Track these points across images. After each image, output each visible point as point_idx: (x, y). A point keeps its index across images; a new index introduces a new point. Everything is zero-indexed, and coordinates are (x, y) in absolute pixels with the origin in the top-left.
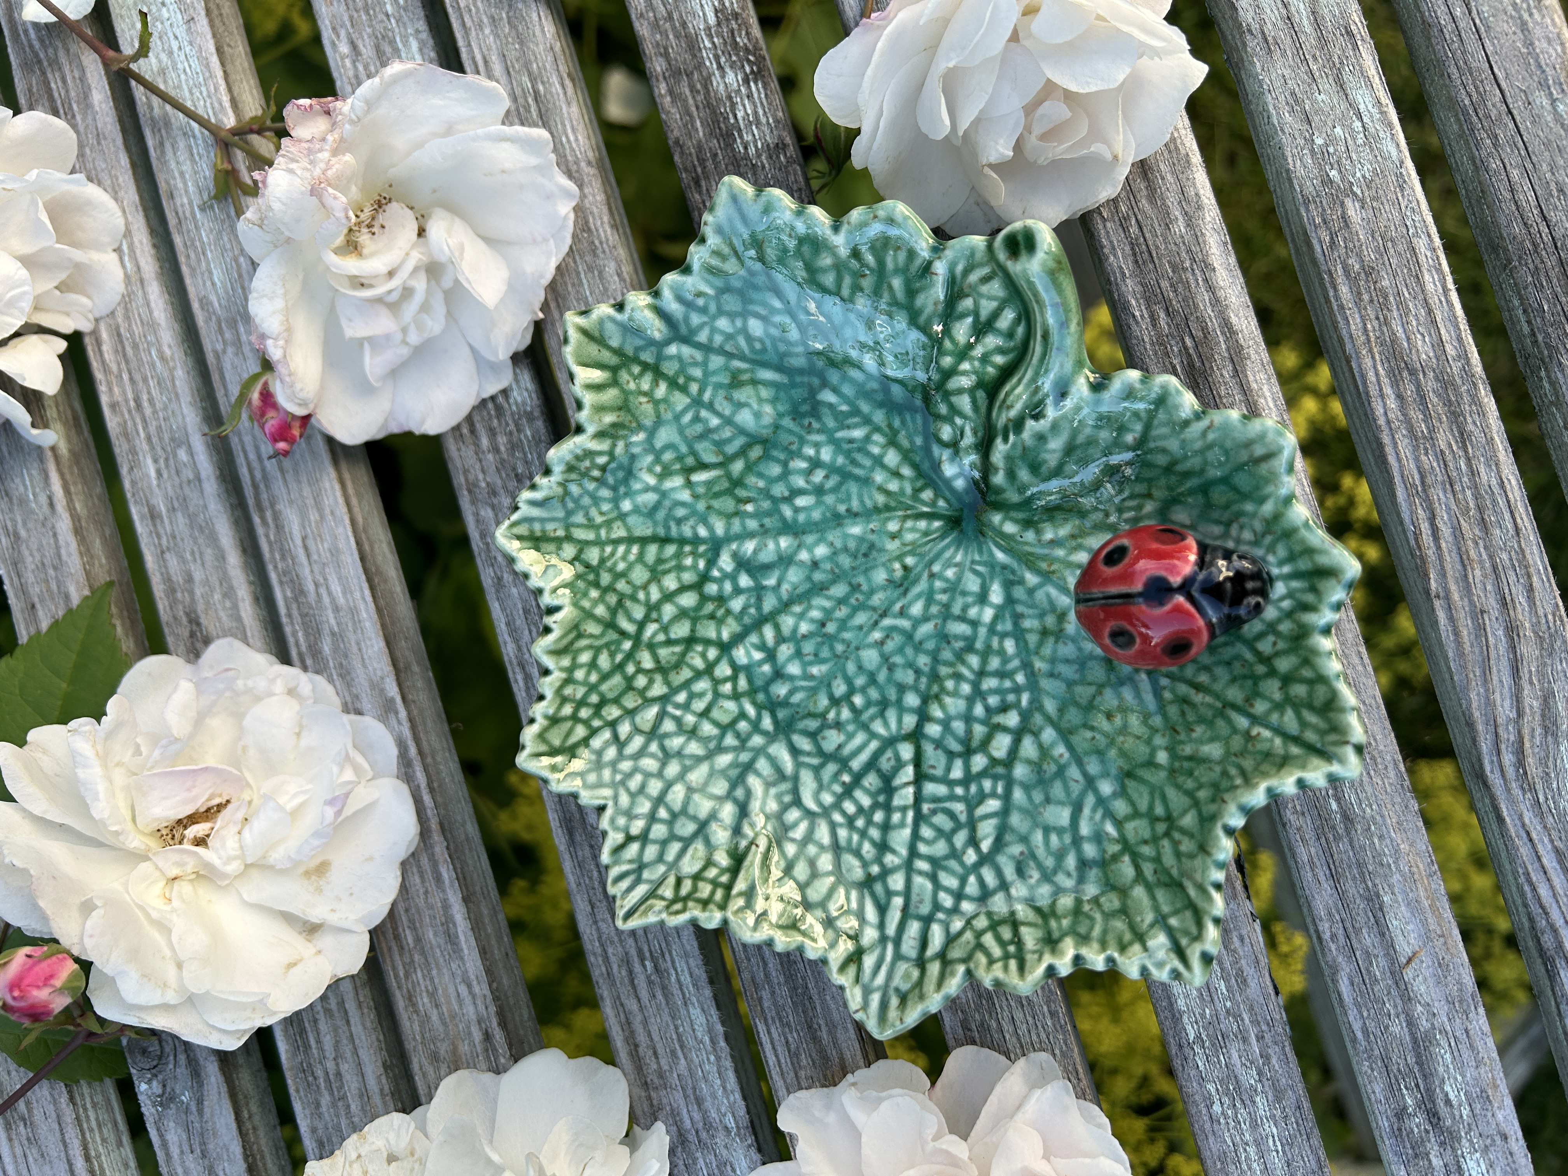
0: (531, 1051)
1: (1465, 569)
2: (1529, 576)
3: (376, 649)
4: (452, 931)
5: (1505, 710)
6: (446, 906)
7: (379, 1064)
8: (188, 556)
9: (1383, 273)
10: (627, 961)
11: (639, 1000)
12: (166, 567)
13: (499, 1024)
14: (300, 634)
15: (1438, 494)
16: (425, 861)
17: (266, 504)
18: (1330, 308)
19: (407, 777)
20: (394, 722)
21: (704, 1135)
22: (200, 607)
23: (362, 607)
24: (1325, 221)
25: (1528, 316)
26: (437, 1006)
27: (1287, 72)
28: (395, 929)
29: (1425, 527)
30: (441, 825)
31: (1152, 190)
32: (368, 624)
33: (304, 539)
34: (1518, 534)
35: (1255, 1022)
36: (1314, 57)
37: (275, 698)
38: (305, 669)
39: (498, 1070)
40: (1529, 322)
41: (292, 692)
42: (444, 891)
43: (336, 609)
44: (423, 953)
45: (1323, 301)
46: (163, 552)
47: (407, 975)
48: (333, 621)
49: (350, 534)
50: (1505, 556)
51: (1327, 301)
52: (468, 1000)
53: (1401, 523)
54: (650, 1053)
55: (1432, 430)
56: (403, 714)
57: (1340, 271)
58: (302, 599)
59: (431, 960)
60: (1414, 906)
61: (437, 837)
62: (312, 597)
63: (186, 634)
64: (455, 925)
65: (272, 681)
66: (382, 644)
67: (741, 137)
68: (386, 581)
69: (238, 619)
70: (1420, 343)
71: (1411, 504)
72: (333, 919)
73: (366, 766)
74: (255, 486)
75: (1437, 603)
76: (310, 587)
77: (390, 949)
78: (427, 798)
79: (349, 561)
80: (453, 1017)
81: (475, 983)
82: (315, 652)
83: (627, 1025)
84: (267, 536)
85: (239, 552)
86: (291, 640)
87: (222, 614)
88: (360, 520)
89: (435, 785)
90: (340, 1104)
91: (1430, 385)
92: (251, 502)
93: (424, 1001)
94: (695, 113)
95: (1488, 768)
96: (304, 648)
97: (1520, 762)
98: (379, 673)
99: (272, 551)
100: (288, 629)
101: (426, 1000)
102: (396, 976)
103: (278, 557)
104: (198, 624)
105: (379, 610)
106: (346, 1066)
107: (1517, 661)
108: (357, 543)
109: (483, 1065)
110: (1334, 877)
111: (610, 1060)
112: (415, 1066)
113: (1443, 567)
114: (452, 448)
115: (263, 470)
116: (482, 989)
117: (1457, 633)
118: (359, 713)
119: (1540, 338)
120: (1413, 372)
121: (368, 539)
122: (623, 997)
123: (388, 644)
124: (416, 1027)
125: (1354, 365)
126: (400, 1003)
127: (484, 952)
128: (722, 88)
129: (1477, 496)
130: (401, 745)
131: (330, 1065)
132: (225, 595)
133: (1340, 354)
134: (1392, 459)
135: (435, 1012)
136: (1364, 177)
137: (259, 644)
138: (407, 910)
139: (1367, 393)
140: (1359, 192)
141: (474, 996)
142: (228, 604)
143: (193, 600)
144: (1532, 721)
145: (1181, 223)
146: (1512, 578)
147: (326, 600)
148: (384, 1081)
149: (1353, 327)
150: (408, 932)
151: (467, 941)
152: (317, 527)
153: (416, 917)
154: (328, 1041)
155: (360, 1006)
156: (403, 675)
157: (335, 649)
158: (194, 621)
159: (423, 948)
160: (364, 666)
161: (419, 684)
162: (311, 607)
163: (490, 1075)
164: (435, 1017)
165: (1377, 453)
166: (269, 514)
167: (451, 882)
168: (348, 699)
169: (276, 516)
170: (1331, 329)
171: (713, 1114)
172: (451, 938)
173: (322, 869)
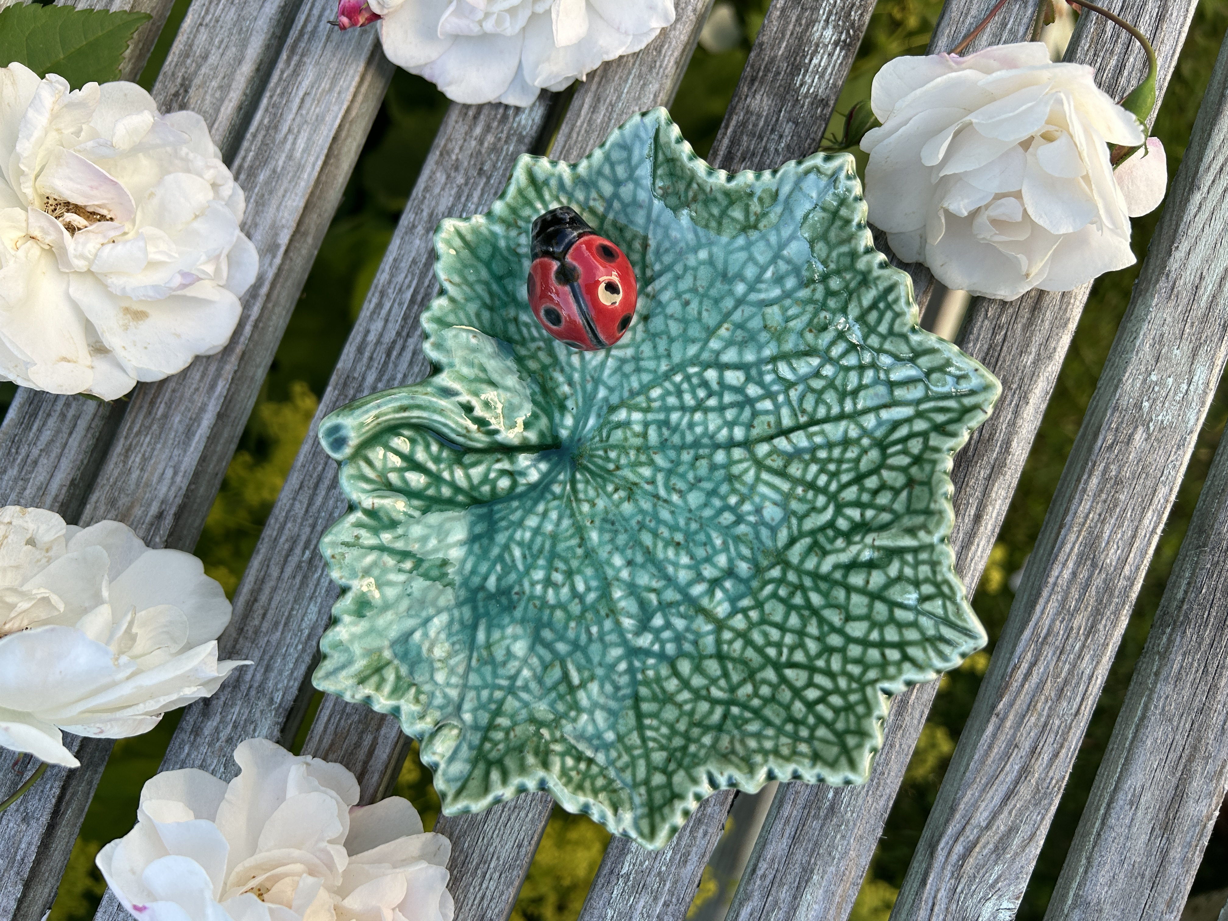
0: (182, 549)
1: (1027, 712)
2: (1062, 746)
3: (295, 204)
4: (194, 428)
5: (981, 817)
6: (203, 409)
7: (70, 478)
8: (216, 42)
9: (1126, 490)
10: (294, 541)
11: (282, 572)
12: (195, 36)
13: (175, 514)
14: (252, 154)
15: (1048, 652)
16: (212, 369)
17: (299, 51)
18: (1077, 486)
19: (247, 303)
20: (267, 261)
21: (253, 693)
22: (197, 81)
23: (308, 169)
24: (1117, 429)
25: (1188, 588)
26: (142, 469)
27: (1169, 319)
28: (155, 397)
29: (1025, 666)
30: (244, 353)
31: (1030, 322)
32: (303, 184)
33: (306, 94)
34: (1076, 715)
35: (671, 893)
36: (1193, 323)
37: (200, 179)
38: (236, 179)
39: (149, 543)
40: (1186, 592)
41: (215, 186)
42: (210, 398)
43: (290, 157)
44: (162, 428)
45: (1075, 478)
46: (201, 24)
47: (139, 433)
48: (281, 163)
49: (340, 116)
50: (1057, 722)
51: (1079, 480)
52: (167, 482)
53: (1012, 653)
54: (261, 612)
55: (1077, 610)
56: (278, 261)
57: (1101, 468)
58: (272, 132)
59: (163, 436)
60: (829, 895)
61: (234, 359)
62: (280, 136)
63: (173, 91)
64: (199, 425)
65: (209, 167)
66: (302, 204)
67: (804, 76)
68: (337, 167)
69: (217, 110)
70: (1112, 551)
71: (1028, 645)
72: (120, 354)
73: (225, 274)
74: (302, 33)
75: (994, 719)
76: (285, 129)
77: (141, 407)
78: (248, 329)
79: (325, 133)
80: (147, 485)
81: (181, 474)
82: (252, 173)
83: (261, 582)
84: (282, 72)
85: (254, 67)
86: (242, 153)
87: (208, 97)
88: (354, 113)
89: (261, 325)
90: (21, 483)
91: (1098, 581)
92: (290, 41)
93: (136, 459)
94: (788, 36)
95: (942, 844)
96: (246, 165)
97: (964, 857)
98: (284, 221)
99: (277, 84)
100: (245, 144)
101: (138, 460)
102: (130, 428)
103: (278, 91)
104: (186, 91)
105: (318, 181)
106: (45, 461)
107: (1012, 792)
108: (340, 126)
109: (142, 533)
110: (795, 839)
111: (231, 595)
112: (94, 498)
113: (1015, 700)
114: (453, 116)
115: (316, 27)
116: (182, 482)
117: (990, 747)
118: (249, 236)
119: (1185, 607)
120: (1094, 565)
121: (349, 131)
122: (273, 562)
123: (306, 208)
124: (116, 473)
125: (1063, 532)
126: (119, 448)
127: (203, 459)
128: (817, 35)
129: (1070, 672)
130: (260, 280)
131: (35, 452)
132: (220, 87)
133: (1059, 519)
134: (1038, 608)
135: (138, 472)
136: (1162, 422)
137: (217, 138)
138: (174, 391)
139: (1057, 556)
140: (1152, 429)
141: (173, 482)
142: (218, 95)
143: (196, 73)
144: (991, 838)
145: (1031, 358)
146: (1051, 740)
147: (288, 146)
148: (64, 491)
149: (1081, 508)
150: (163, 406)
151: (198, 442)
152: (321, 94)
153: (177, 400)
154: (47, 435)
155: (89, 428)
156: (298, 236)
157: (267, 183)
158: (185, 86)
159: (164, 424)
160: (278, 209)
161: (304, 252)
162: (273, 142)
163: (141, 543)
164: (135, 475)
165: (1032, 598)
166: (296, 58)
167: (220, 396)
168: (249, 222)
169: (299, 64)
170: (1066, 499)
171: (270, 684)
172: (189, 433)
173: (139, 315)
